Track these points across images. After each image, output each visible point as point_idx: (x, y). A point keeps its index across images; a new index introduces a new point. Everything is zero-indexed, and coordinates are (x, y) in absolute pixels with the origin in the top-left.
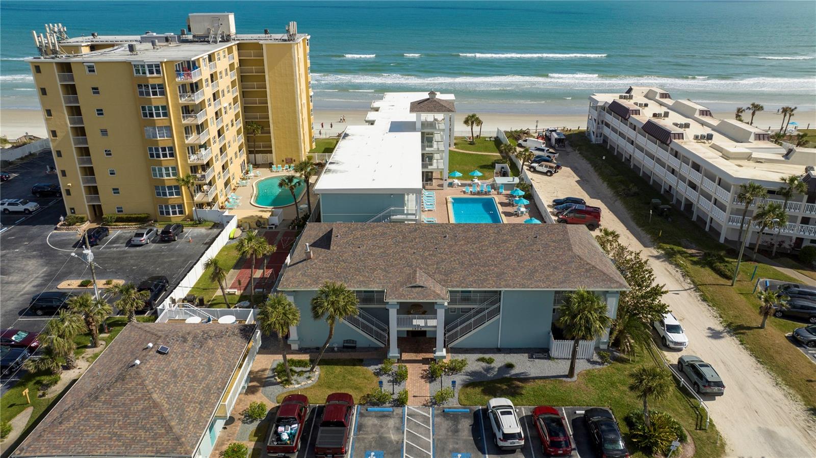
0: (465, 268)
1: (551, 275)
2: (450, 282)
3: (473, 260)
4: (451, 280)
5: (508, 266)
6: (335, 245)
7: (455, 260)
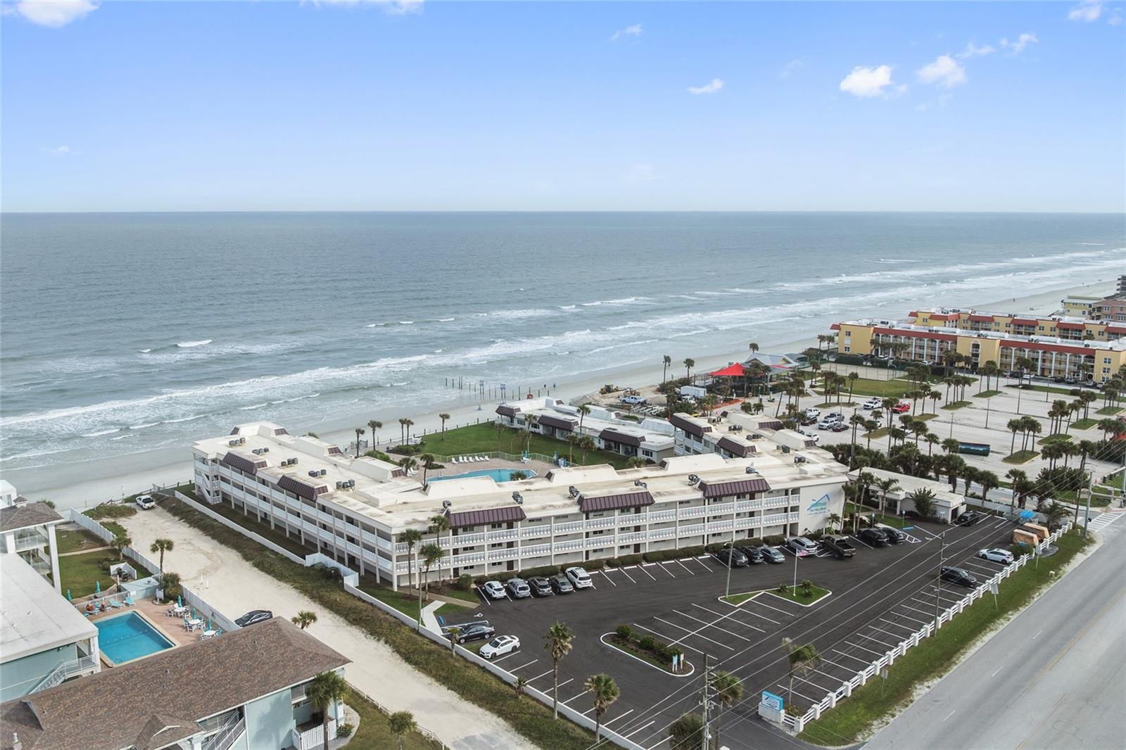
0: (202, 696)
1: (283, 674)
2: (195, 714)
3: (206, 685)
4: (194, 711)
5: (242, 680)
6: (46, 723)
7: (188, 692)
